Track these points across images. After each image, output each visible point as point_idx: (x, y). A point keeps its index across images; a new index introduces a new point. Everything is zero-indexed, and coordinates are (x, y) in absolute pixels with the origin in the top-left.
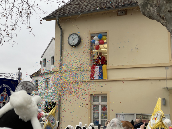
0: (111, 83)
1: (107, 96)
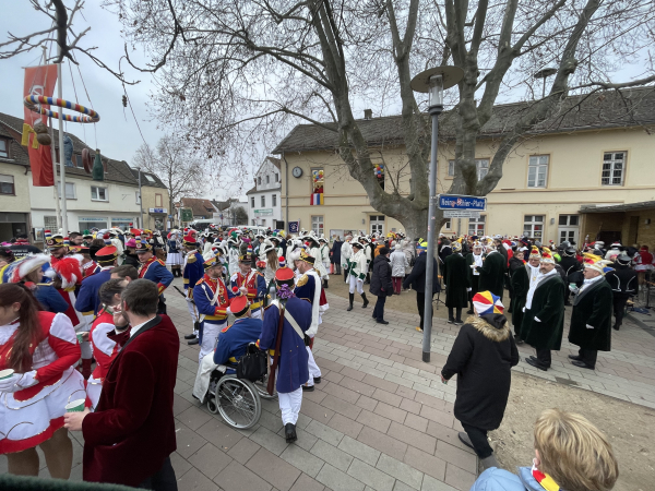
0: (326, 207)
1: (323, 217)
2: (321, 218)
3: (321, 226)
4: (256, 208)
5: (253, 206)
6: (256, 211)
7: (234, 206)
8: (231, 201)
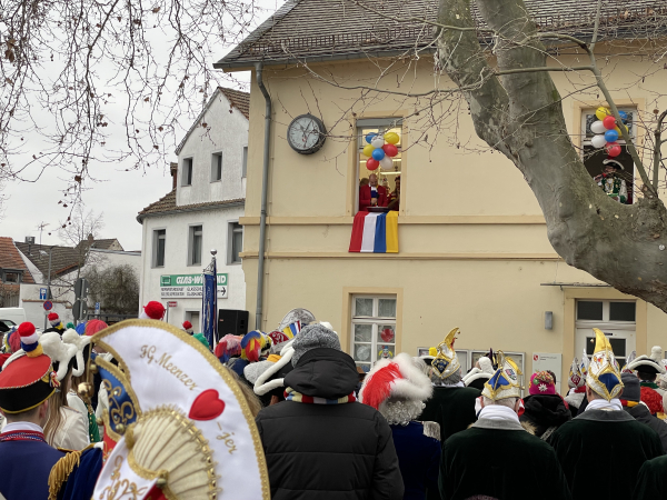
0: (407, 263)
1: (394, 301)
2: (388, 303)
3: (387, 334)
4: (168, 270)
5: (160, 260)
6: (168, 281)
7: (100, 263)
8: (90, 243)
